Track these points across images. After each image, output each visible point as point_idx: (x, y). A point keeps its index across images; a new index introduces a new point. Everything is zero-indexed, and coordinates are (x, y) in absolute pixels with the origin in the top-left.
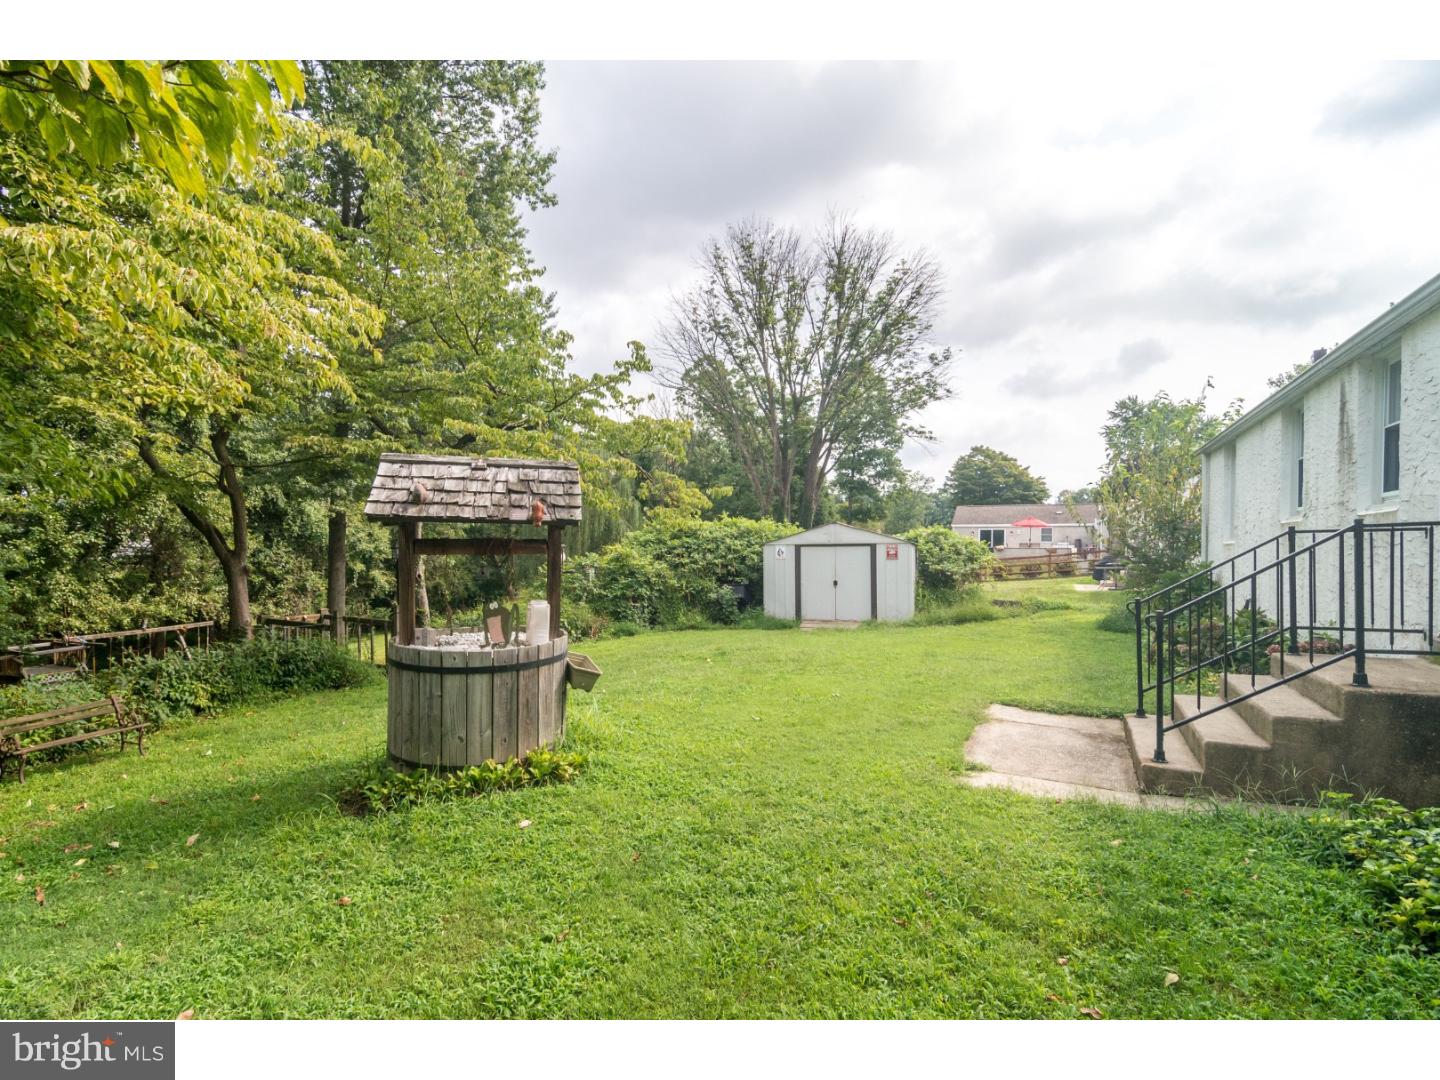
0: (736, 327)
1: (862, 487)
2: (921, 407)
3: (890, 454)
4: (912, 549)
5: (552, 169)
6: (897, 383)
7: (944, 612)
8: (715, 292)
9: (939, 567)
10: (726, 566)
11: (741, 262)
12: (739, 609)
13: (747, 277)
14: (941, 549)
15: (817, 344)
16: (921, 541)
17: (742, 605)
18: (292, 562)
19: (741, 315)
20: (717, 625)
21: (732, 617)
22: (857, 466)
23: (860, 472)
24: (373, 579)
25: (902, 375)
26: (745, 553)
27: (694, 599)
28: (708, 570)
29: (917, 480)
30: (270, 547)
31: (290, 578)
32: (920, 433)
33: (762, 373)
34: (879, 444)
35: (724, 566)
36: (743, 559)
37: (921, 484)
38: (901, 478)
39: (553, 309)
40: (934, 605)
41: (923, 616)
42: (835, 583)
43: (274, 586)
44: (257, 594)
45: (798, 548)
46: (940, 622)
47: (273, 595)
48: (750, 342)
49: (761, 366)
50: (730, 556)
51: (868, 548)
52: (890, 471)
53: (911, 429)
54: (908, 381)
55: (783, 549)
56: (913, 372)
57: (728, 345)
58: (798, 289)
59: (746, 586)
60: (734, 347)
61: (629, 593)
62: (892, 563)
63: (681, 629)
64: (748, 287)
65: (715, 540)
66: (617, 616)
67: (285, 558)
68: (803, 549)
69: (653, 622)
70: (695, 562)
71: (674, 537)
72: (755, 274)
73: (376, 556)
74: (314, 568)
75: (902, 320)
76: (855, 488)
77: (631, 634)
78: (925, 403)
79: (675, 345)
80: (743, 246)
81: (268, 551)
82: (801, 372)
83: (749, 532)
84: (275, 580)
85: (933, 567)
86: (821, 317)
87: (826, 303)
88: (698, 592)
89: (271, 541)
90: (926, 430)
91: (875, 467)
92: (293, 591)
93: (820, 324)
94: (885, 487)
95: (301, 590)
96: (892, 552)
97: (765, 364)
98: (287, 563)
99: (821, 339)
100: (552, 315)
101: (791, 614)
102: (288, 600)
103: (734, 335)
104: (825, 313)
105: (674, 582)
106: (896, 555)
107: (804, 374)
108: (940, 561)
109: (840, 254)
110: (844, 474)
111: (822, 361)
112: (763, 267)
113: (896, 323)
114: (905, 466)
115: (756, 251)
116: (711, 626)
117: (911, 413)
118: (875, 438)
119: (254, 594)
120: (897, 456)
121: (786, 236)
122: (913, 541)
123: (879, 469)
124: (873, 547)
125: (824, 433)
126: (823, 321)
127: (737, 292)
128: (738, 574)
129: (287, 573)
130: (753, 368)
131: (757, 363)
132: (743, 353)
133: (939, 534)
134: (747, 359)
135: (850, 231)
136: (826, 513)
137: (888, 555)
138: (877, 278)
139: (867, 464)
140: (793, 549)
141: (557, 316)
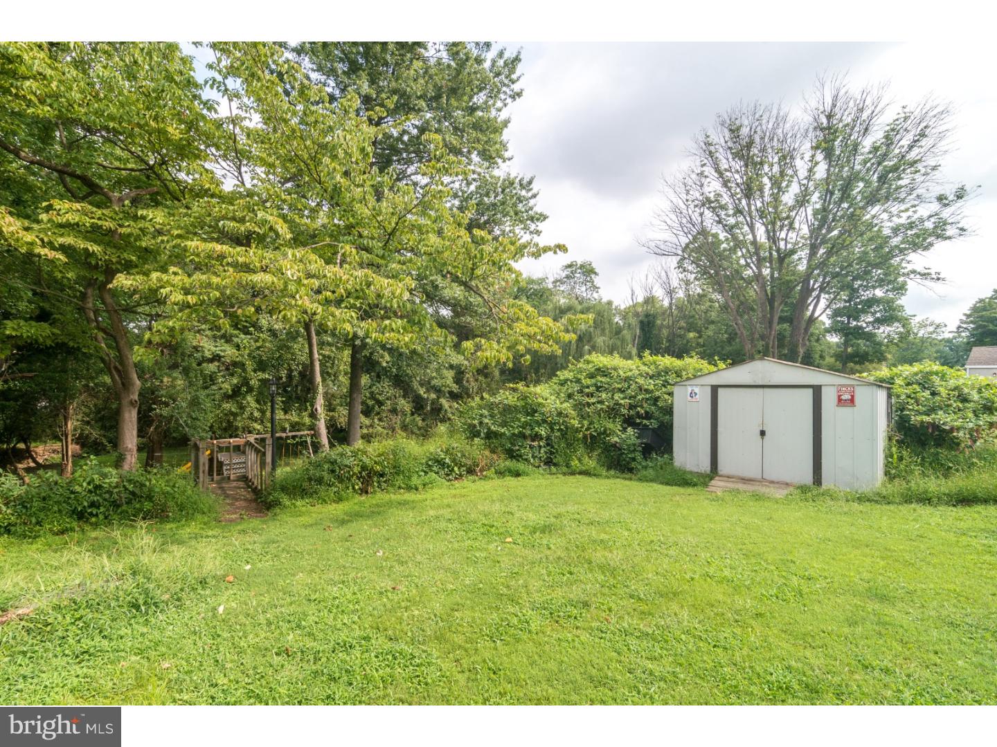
0: (726, 199)
1: (858, 333)
2: (926, 248)
3: (891, 301)
4: (882, 395)
5: (520, 69)
6: (896, 230)
7: (934, 484)
8: (706, 174)
9: (926, 419)
10: (635, 407)
11: (730, 144)
12: (644, 454)
13: (736, 155)
14: (933, 394)
15: (802, 201)
16: (899, 381)
17: (647, 451)
18: (391, 392)
19: (729, 189)
20: (612, 472)
21: (633, 465)
22: (854, 314)
23: (857, 319)
24: (441, 405)
25: (903, 220)
26: (657, 394)
27: (594, 442)
28: (613, 412)
29: (925, 326)
30: (379, 382)
31: (389, 402)
32: (925, 274)
33: (750, 237)
34: (879, 293)
35: (631, 407)
36: (656, 399)
37: (931, 329)
38: (905, 322)
39: (535, 191)
40: (917, 470)
41: (898, 486)
42: (763, 433)
43: (379, 407)
44: (370, 412)
45: (715, 389)
46: (925, 499)
47: (378, 413)
48: (739, 211)
49: (749, 231)
50: (640, 397)
51: (810, 391)
52: (891, 315)
53: (914, 272)
54: (911, 226)
55: (697, 390)
56: (916, 216)
57: (718, 216)
58: (786, 158)
59: (653, 430)
60: (723, 217)
61: (528, 432)
62: (845, 411)
63: (573, 473)
64: (738, 165)
65: (627, 379)
66: (512, 455)
67: (387, 390)
68: (720, 391)
69: (549, 462)
70: (601, 402)
71: (592, 376)
72: (744, 150)
73: (443, 388)
74: (404, 397)
75: (904, 164)
76: (850, 334)
77: (517, 474)
78: (931, 245)
79: (669, 222)
80: (731, 130)
81: (378, 385)
82: (785, 229)
83: (667, 371)
84: (380, 403)
85: (916, 419)
86: (806, 174)
87: (811, 161)
88: (599, 434)
89: (380, 378)
90: (933, 272)
91: (873, 314)
92: (390, 411)
93: (805, 182)
94: (883, 332)
95: (394, 411)
96: (846, 397)
97: (752, 227)
98: (388, 392)
99: (806, 196)
100: (534, 196)
101: (705, 466)
102: (386, 417)
103: (723, 207)
104: (810, 170)
105: (576, 423)
106: (852, 401)
107: (788, 230)
108: (932, 410)
109: (829, 117)
110: (839, 321)
111: (810, 217)
112: (750, 145)
113: (895, 169)
114: (908, 311)
115: (745, 131)
116: (604, 473)
117: (912, 256)
118: (874, 287)
119: (367, 412)
120: (899, 302)
121: (775, 112)
122: (886, 384)
123: (878, 315)
124: (817, 390)
125: (812, 282)
126: (809, 178)
127: (726, 170)
128: (648, 416)
129: (388, 399)
130: (742, 233)
131: (746, 228)
132: (732, 221)
133: (931, 373)
134: (736, 225)
135: (842, 92)
136: (817, 356)
137: (840, 400)
138: (873, 129)
139: (864, 311)
140: (709, 390)
141: (538, 197)
